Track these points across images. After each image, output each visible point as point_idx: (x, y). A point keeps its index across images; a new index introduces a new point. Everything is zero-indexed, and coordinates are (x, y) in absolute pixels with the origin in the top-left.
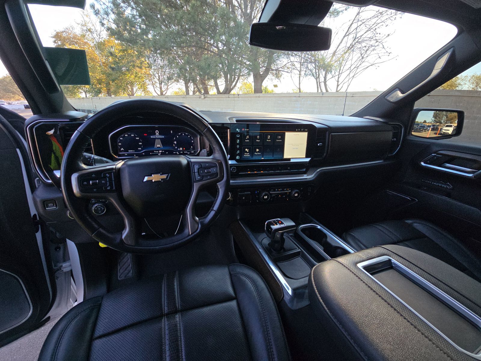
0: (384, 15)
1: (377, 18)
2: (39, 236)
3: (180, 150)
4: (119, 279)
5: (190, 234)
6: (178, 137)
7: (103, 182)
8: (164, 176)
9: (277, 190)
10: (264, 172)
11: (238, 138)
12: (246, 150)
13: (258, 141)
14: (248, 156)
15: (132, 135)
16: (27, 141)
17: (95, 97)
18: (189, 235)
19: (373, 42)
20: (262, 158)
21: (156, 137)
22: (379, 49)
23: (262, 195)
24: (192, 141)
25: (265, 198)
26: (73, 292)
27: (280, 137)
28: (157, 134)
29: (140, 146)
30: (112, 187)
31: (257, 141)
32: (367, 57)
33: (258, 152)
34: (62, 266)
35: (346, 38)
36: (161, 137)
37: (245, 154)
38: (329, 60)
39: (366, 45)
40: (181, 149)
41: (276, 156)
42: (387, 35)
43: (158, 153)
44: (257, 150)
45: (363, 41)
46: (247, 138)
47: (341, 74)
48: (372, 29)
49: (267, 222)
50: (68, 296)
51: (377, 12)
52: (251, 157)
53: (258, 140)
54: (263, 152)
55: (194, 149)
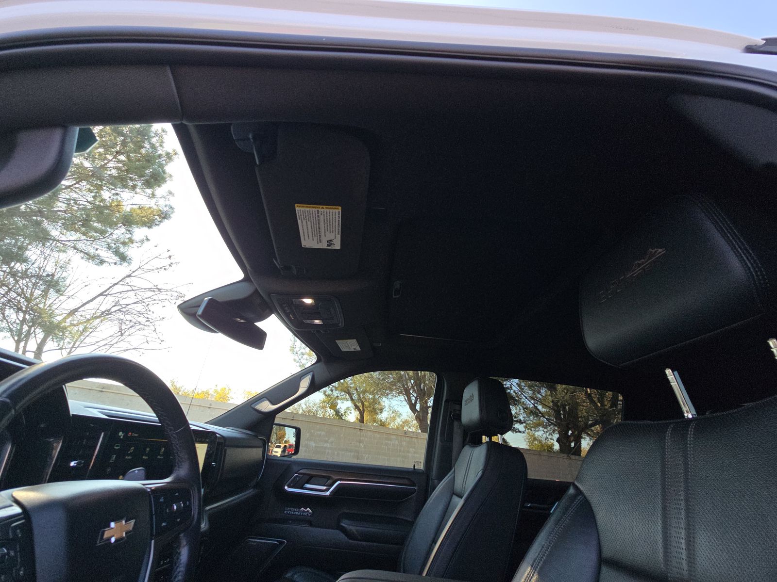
0: (162, 293)
1: (153, 293)
7: (12, 553)
19: (142, 320)
22: (148, 331)
32: (130, 335)
35: (102, 298)
38: (59, 318)
39: (131, 319)
42: (161, 318)
45: (128, 313)
47: (77, 348)
48: (144, 302)
51: (155, 286)
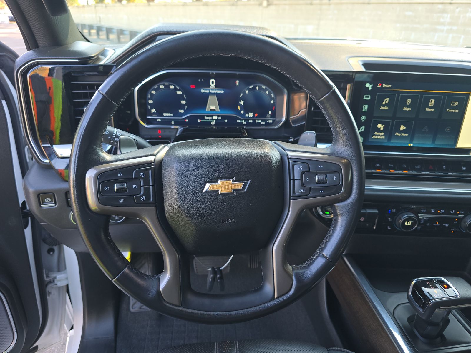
2: (28, 232)
3: (248, 117)
4: (132, 310)
5: (276, 296)
6: (247, 92)
7: (135, 186)
8: (239, 185)
9: (433, 211)
10: (410, 172)
11: (366, 102)
12: (379, 126)
13: (408, 109)
14: (381, 137)
15: (172, 87)
16: (17, 89)
17: (100, 5)
18: (273, 298)
20: (409, 145)
21: (211, 91)
23: (400, 219)
24: (272, 102)
25: (406, 224)
26: (68, 315)
27: (456, 104)
28: (213, 86)
29: (182, 107)
30: (148, 197)
31: (405, 109)
33: (404, 131)
34: (55, 278)
36: (219, 92)
37: (376, 133)
40: (251, 115)
41: (440, 143)
43: (211, 120)
44: (402, 128)
46: (384, 103)
49: (414, 281)
50: (61, 320)
52: (386, 141)
53: (408, 107)
54: (412, 132)
55: (273, 115)
